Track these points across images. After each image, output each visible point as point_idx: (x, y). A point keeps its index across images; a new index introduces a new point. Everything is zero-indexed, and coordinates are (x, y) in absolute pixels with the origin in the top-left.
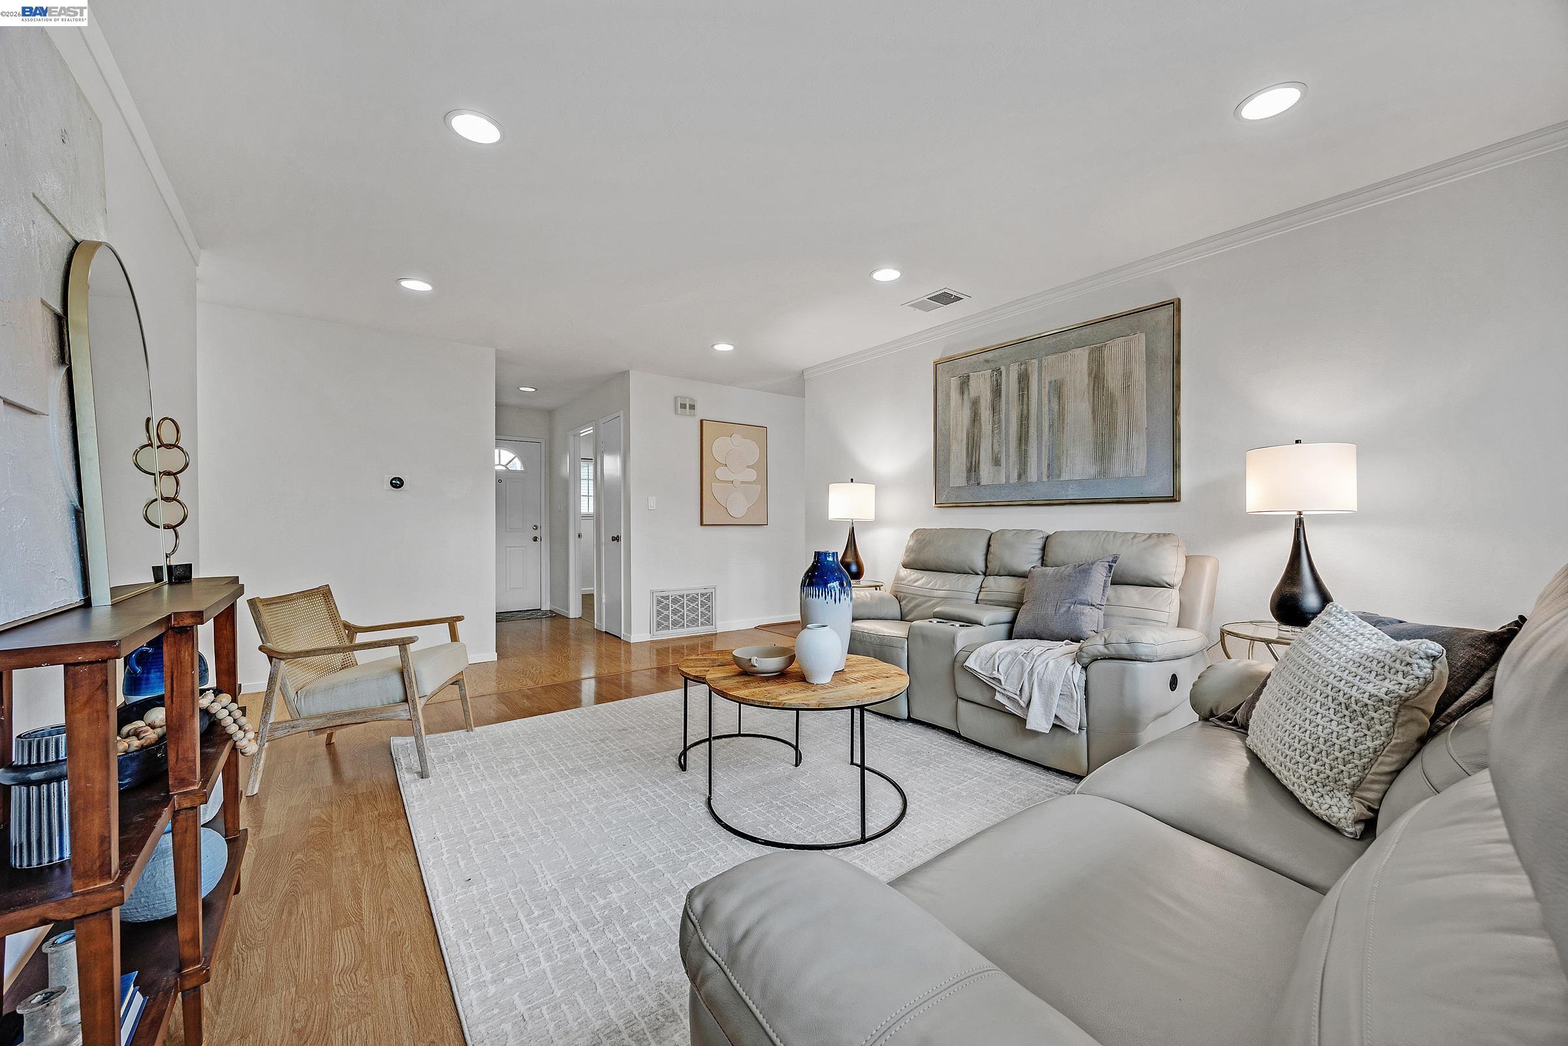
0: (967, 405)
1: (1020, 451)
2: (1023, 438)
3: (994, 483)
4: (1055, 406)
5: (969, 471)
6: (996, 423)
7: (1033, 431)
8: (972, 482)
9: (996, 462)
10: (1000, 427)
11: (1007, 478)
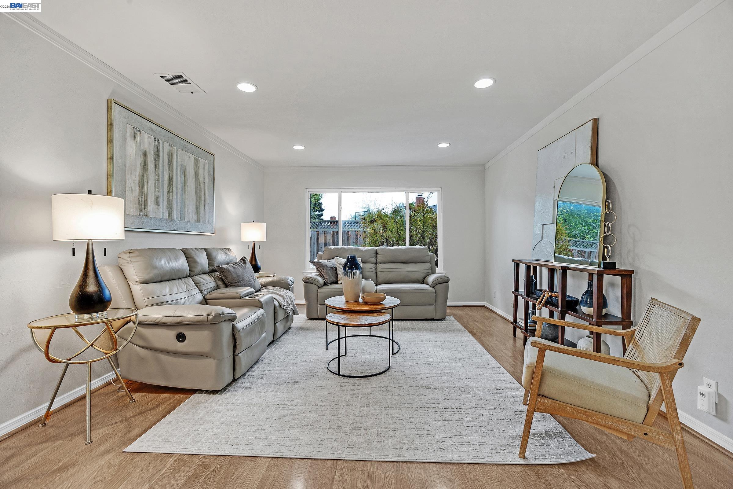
0: (139, 154)
1: (169, 199)
2: (170, 191)
3: (156, 217)
4: (183, 178)
5: (141, 204)
6: (157, 175)
7: (174, 189)
8: (142, 213)
9: (157, 203)
10: (159, 180)
11: (163, 214)
